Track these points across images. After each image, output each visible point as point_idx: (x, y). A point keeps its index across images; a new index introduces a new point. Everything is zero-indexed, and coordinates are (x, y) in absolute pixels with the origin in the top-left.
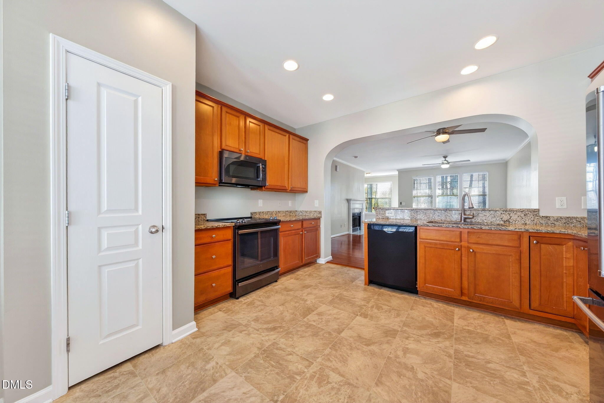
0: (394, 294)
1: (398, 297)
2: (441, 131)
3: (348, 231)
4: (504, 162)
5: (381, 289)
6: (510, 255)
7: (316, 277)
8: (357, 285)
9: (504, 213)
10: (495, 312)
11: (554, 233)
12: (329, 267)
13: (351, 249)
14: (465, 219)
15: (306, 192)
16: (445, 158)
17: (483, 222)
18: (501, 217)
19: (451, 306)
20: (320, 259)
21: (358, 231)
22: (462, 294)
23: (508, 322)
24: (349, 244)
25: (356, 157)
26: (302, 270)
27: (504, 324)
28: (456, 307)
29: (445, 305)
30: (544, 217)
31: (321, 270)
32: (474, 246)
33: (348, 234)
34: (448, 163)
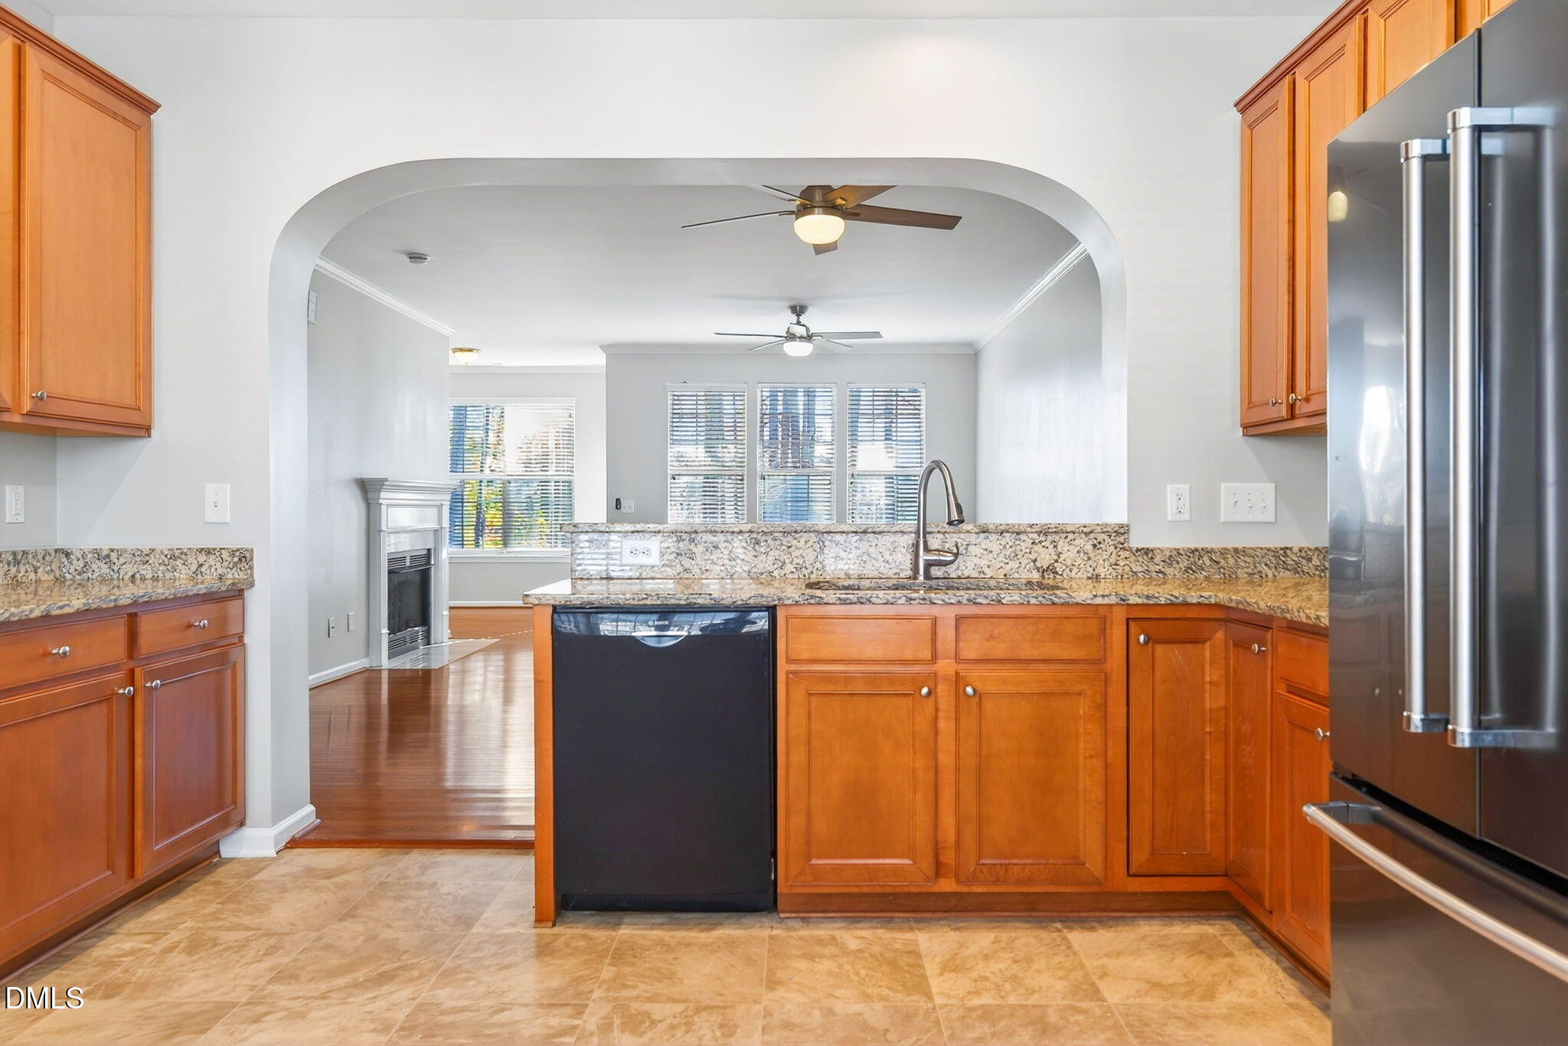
0: (681, 934)
1: (705, 946)
2: (818, 197)
3: (367, 654)
4: (969, 351)
5: (616, 926)
6: (1079, 694)
7: (242, 946)
8: (498, 933)
9: (1041, 539)
10: (1035, 914)
11: (1185, 604)
12: (310, 871)
13: (383, 747)
14: (929, 565)
15: (144, 430)
16: (798, 315)
17: (982, 576)
18: (1033, 557)
19: (901, 929)
20: (247, 832)
21: (417, 648)
22: (939, 869)
23: (1077, 938)
24: (371, 728)
25: (416, 257)
26: (132, 925)
27: (1069, 948)
28: (919, 929)
29: (881, 932)
30: (1140, 550)
31: (265, 895)
32: (973, 673)
33: (366, 670)
34: (809, 338)
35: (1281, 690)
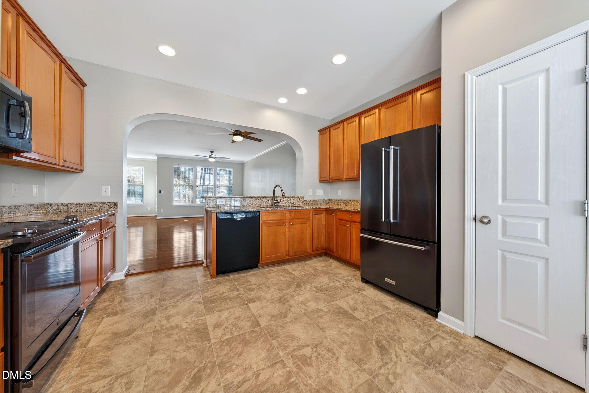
2: (241, 133)
4: (241, 163)
5: (229, 276)
6: (307, 223)
8: (205, 282)
9: (293, 199)
11: (321, 208)
14: (275, 203)
16: (212, 153)
17: (283, 205)
18: (291, 201)
20: (116, 274)
22: (286, 255)
30: (307, 200)
32: (292, 221)
34: (215, 158)
35: (338, 220)
